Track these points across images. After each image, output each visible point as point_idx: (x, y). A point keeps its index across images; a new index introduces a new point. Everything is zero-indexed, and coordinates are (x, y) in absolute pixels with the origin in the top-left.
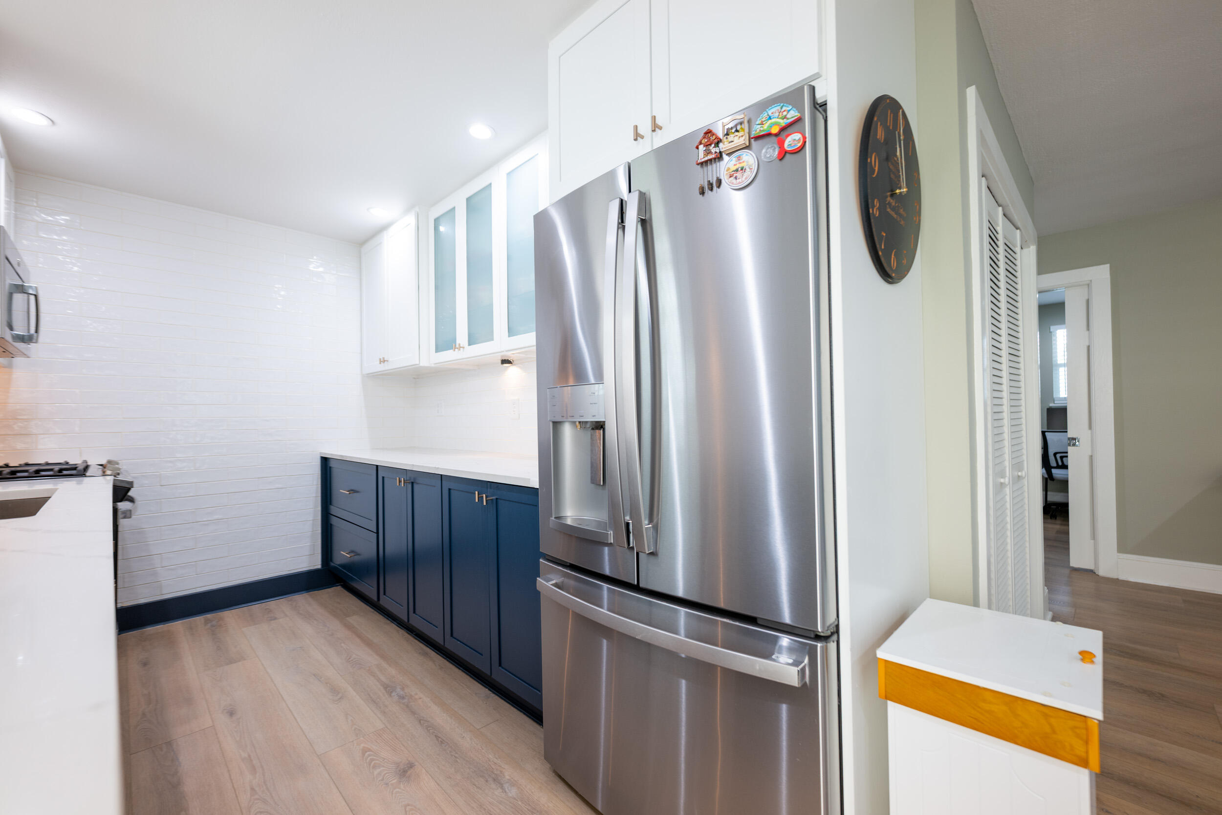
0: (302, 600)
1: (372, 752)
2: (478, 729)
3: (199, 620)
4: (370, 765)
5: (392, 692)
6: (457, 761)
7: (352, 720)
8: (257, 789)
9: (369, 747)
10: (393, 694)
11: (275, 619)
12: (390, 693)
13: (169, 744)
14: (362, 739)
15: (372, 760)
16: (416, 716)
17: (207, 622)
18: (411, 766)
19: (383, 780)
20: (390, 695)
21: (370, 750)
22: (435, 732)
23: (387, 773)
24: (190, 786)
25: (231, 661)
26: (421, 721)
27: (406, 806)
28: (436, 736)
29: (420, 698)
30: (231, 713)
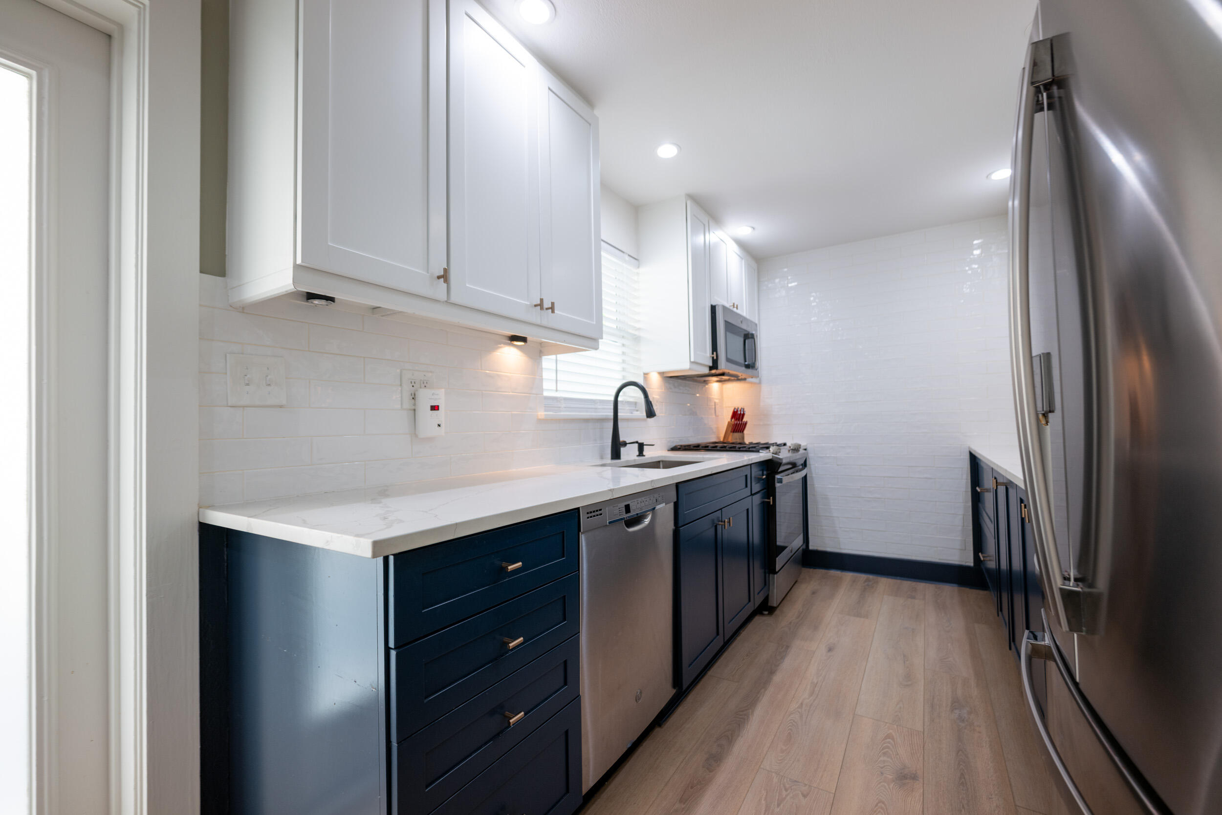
0: (949, 591)
1: (894, 741)
2: (1016, 806)
3: (863, 577)
4: (883, 749)
5: (956, 709)
6: (961, 811)
7: (900, 708)
8: (804, 706)
9: (895, 737)
10: (957, 711)
11: (913, 598)
12: (953, 709)
13: (788, 647)
14: (896, 727)
15: (888, 747)
16: (960, 744)
17: (868, 580)
18: (914, 777)
19: (882, 768)
20: (952, 711)
21: (893, 739)
22: (965, 771)
23: (890, 766)
24: (777, 678)
25: (858, 615)
26: (960, 752)
27: (880, 801)
28: (962, 774)
29: (980, 732)
30: (830, 650)
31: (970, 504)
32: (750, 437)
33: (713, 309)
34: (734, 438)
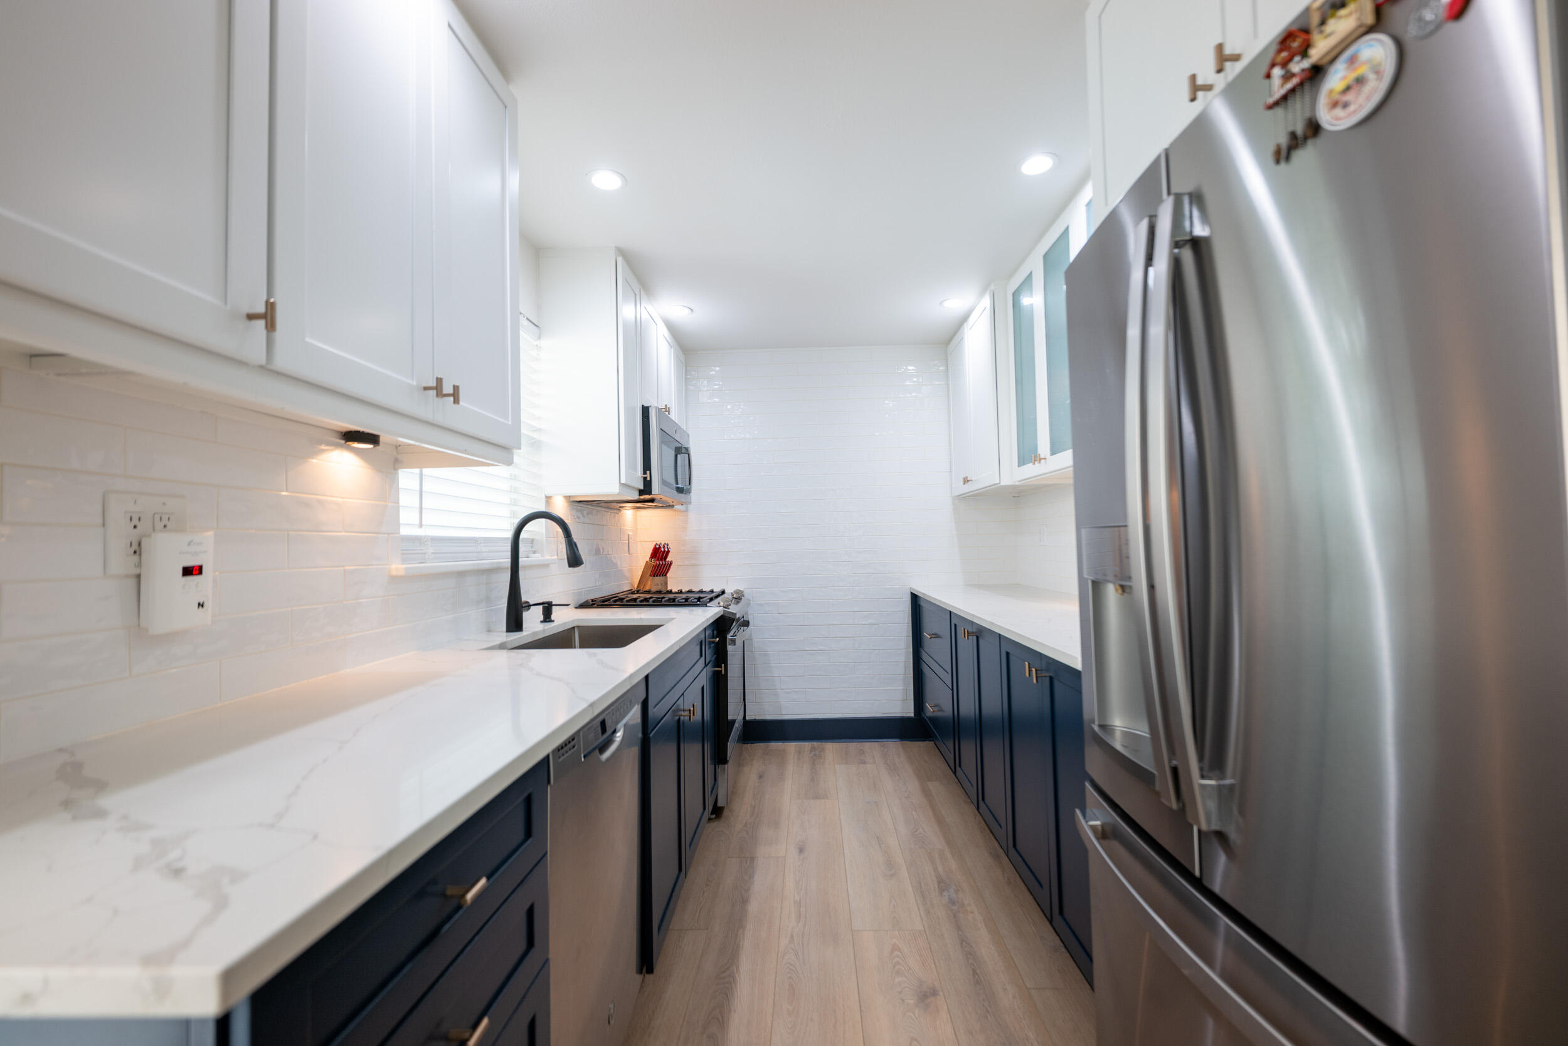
0: (893, 747)
1: (902, 954)
2: (1027, 988)
3: (807, 745)
4: (894, 967)
5: (943, 890)
6: (987, 1017)
7: (894, 906)
8: (795, 938)
9: (900, 946)
10: (946, 893)
11: (865, 763)
12: (942, 891)
13: (753, 859)
14: (897, 932)
15: (898, 963)
16: (960, 933)
17: (813, 749)
18: (934, 993)
19: (900, 993)
20: (941, 894)
21: (900, 950)
22: (975, 964)
23: (908, 987)
24: (753, 907)
25: (817, 797)
26: (964, 943)
27: (913, 1039)
28: (974, 970)
29: (972, 913)
30: (801, 850)
31: (911, 650)
32: (676, 582)
33: (645, 411)
34: (653, 584)
